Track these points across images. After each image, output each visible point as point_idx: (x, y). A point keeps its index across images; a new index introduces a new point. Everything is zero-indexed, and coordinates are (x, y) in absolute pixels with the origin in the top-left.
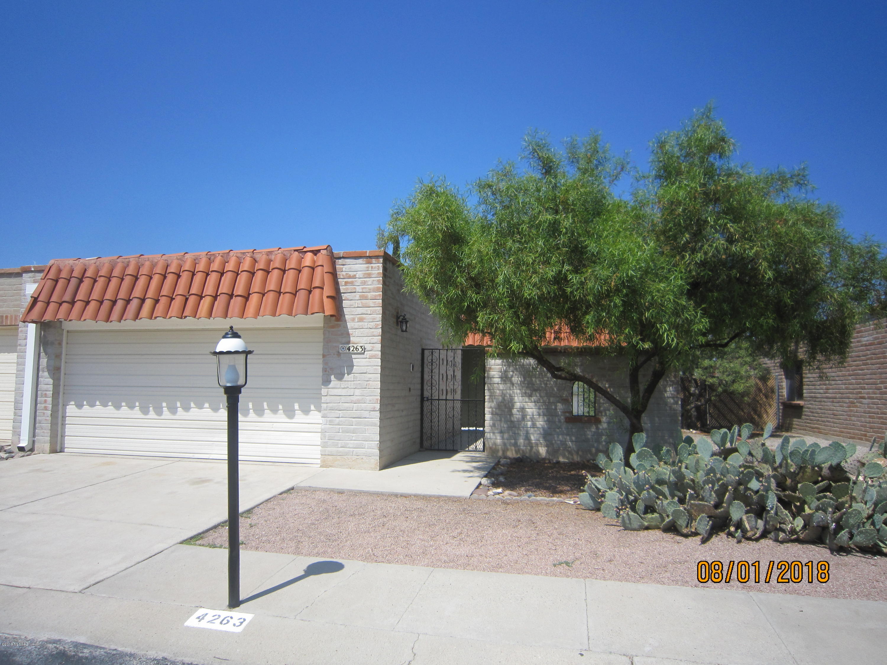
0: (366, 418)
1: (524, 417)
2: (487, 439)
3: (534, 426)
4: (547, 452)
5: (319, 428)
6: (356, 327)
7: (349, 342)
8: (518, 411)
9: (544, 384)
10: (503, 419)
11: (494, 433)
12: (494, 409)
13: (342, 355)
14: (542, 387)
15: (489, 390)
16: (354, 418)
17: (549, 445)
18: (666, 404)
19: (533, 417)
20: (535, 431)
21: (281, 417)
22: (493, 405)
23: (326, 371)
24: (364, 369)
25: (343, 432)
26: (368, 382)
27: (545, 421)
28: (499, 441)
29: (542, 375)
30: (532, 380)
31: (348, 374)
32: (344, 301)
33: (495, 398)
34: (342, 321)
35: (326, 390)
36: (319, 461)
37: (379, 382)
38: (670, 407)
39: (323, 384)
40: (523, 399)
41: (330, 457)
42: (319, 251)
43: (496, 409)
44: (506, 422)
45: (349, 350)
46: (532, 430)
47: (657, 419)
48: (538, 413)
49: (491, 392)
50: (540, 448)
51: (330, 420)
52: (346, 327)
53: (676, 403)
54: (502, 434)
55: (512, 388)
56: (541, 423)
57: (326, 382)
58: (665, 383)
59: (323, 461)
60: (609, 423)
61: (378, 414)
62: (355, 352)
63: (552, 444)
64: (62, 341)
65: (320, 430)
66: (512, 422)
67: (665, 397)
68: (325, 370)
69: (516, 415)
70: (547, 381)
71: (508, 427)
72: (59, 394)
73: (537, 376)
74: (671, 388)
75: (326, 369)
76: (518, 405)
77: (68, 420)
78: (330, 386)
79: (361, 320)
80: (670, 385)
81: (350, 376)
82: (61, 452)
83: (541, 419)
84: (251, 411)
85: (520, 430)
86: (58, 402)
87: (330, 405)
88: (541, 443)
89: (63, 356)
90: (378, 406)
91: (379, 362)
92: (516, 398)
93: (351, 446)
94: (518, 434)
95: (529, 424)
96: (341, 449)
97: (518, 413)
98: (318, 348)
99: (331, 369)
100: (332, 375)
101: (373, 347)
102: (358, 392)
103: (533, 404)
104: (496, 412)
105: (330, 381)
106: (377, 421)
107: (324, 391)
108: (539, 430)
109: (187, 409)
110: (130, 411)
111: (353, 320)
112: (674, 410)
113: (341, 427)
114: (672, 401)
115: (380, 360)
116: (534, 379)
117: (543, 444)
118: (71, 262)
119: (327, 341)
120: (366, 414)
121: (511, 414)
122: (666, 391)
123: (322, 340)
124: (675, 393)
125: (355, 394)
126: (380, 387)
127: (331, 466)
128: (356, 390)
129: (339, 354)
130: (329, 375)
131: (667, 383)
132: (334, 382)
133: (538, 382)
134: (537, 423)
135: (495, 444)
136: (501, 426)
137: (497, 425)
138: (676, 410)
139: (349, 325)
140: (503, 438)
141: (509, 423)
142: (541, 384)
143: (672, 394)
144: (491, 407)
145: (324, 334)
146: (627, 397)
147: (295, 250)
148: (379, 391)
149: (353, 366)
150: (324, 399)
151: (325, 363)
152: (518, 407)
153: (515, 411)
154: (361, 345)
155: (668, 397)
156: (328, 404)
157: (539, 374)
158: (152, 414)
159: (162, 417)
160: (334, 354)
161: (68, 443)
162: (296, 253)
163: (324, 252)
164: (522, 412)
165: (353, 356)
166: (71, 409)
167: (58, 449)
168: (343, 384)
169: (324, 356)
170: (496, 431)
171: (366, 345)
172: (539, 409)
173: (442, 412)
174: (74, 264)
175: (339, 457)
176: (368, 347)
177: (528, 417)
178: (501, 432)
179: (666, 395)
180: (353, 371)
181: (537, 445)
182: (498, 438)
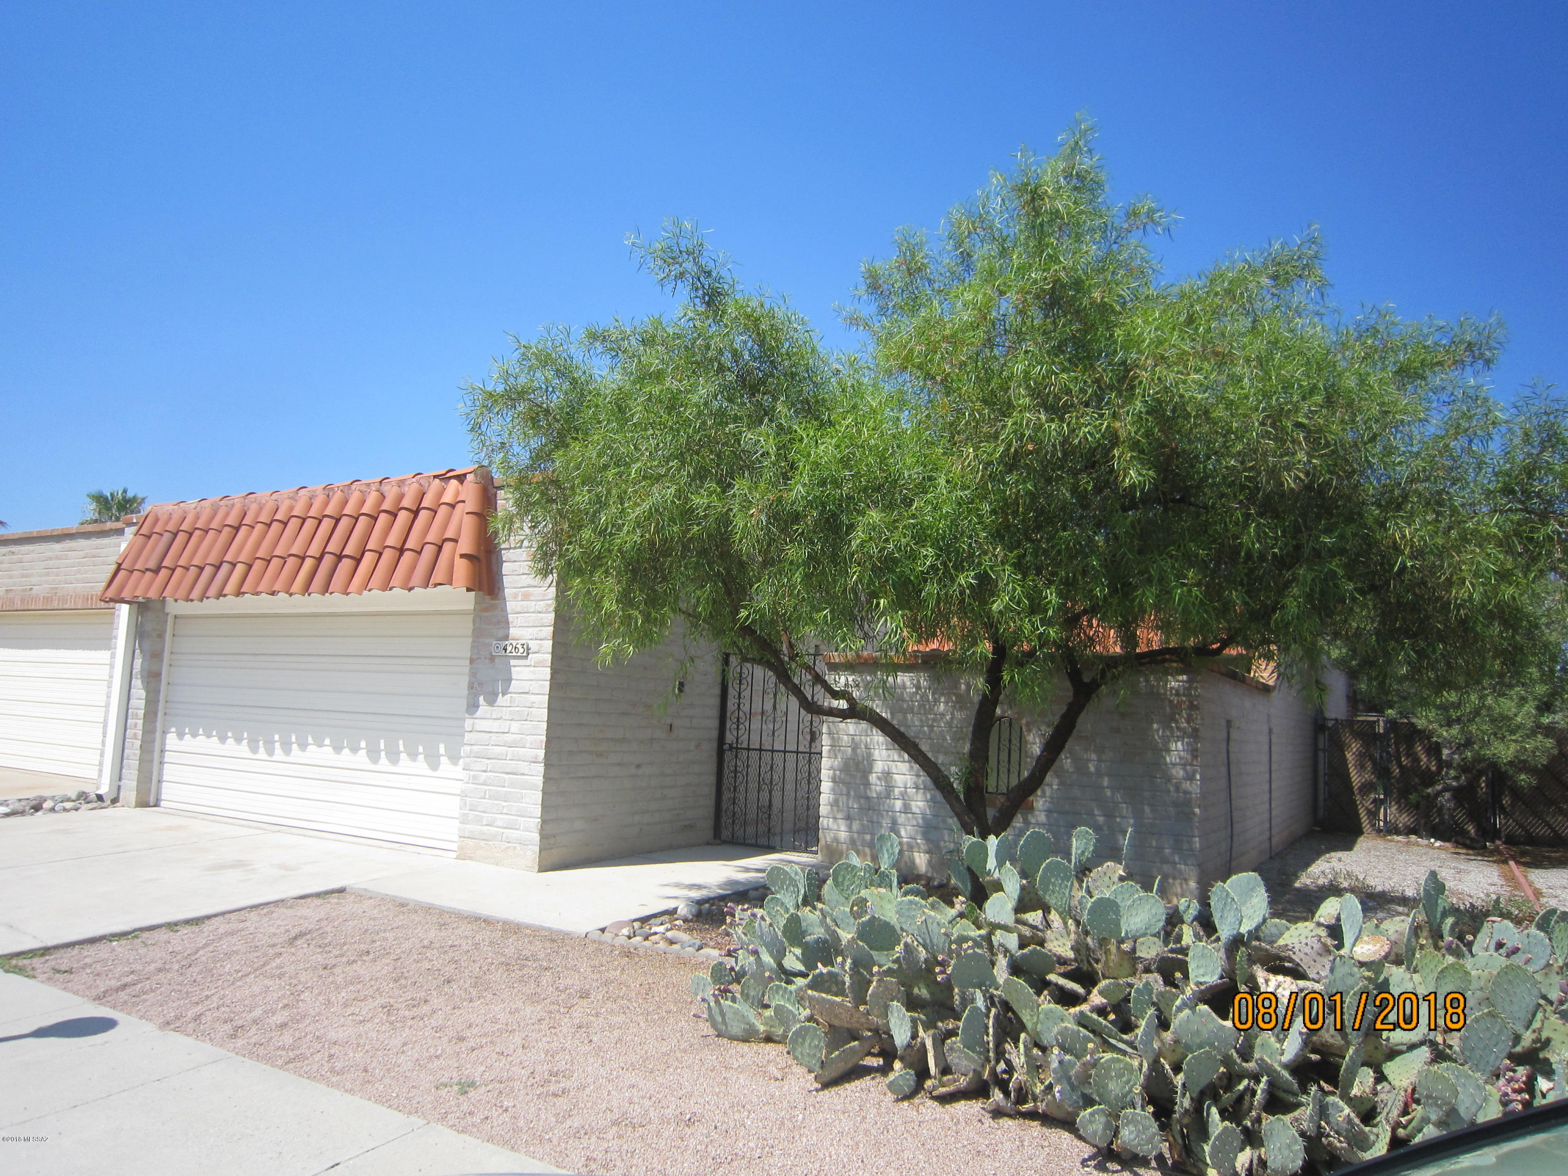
0: (523, 774)
1: (889, 788)
2: (823, 829)
3: (906, 809)
4: (930, 862)
5: (457, 787)
6: (519, 609)
7: (506, 637)
8: (879, 778)
9: (928, 726)
10: (852, 793)
11: (835, 818)
12: (838, 772)
13: (496, 660)
14: (924, 732)
15: (830, 733)
16: (507, 773)
17: (933, 849)
18: (1169, 779)
19: (906, 792)
20: (908, 819)
21: (421, 765)
22: (837, 763)
23: (472, 688)
24: (526, 686)
25: (490, 798)
26: (531, 710)
27: (928, 802)
28: (843, 835)
29: (925, 709)
30: (906, 718)
31: (503, 695)
32: (504, 564)
33: (839, 750)
34: (498, 599)
35: (471, 721)
36: (454, 847)
37: (546, 711)
38: (1177, 788)
39: (468, 711)
40: (889, 756)
41: (470, 842)
42: (465, 475)
43: (841, 771)
44: (858, 797)
45: (506, 650)
46: (901, 818)
47: (1147, 809)
48: (915, 783)
49: (833, 739)
50: (916, 854)
51: (474, 776)
52: (504, 609)
53: (1191, 778)
54: (848, 822)
55: (869, 732)
56: (921, 804)
57: (473, 707)
58: (1168, 733)
59: (461, 848)
60: (1049, 812)
61: (541, 768)
62: (514, 654)
63: (938, 847)
64: (165, 631)
65: (459, 792)
66: (867, 798)
67: (1166, 764)
68: (471, 686)
69: (876, 785)
70: (934, 720)
71: (860, 808)
72: (156, 714)
73: (916, 709)
74: (1179, 744)
75: (473, 683)
76: (879, 767)
77: (168, 757)
78: (478, 714)
79: (526, 597)
80: (1179, 738)
81: (506, 697)
82: (155, 806)
83: (920, 796)
84: (383, 754)
85: (882, 816)
86: (155, 728)
87: (475, 748)
88: (917, 843)
89: (166, 655)
90: (541, 753)
91: (547, 672)
92: (877, 752)
93: (500, 824)
94: (878, 822)
95: (898, 805)
96: (486, 828)
97: (879, 783)
98: (464, 648)
99: (480, 684)
100: (480, 695)
101: (541, 646)
102: (515, 726)
103: (907, 764)
104: (840, 778)
105: (478, 706)
106: (539, 780)
107: (468, 724)
108: (916, 819)
109: (303, 746)
110: (220, 746)
111: (515, 596)
112: (1186, 792)
113: (488, 788)
114: (1181, 773)
115: (549, 669)
116: (909, 716)
117: (922, 846)
118: (171, 507)
119: (478, 634)
120: (523, 767)
121: (867, 784)
122: (1168, 751)
123: (470, 632)
124: (1189, 757)
125: (512, 731)
126: (546, 719)
127: (470, 858)
128: (513, 722)
129: (492, 659)
130: (476, 696)
131: (1172, 733)
132: (484, 709)
133: (917, 723)
134: (913, 803)
135: (836, 839)
136: (848, 805)
137: (841, 804)
138: (1190, 793)
139: (511, 606)
140: (850, 829)
141: (862, 801)
142: (922, 726)
143: (1180, 758)
144: (831, 768)
145: (474, 621)
146: (1089, 760)
147: (435, 477)
148: (545, 725)
149: (509, 680)
150: (468, 737)
151: (473, 674)
152: (880, 770)
153: (873, 778)
154: (523, 642)
155: (1174, 765)
156: (473, 747)
157: (920, 706)
158: (262, 754)
159: (274, 758)
160: (486, 658)
161: (168, 792)
162: (437, 481)
163: (470, 477)
164: (886, 781)
165: (513, 662)
166: (172, 740)
167: (152, 800)
168: (495, 712)
169: (472, 661)
170: (840, 816)
171: (529, 642)
172: (918, 776)
173: (753, 772)
174: (174, 510)
175: (482, 843)
176: (533, 645)
177: (897, 791)
178: (848, 818)
179: (1168, 759)
180: (511, 689)
181: (911, 847)
182: (843, 828)
